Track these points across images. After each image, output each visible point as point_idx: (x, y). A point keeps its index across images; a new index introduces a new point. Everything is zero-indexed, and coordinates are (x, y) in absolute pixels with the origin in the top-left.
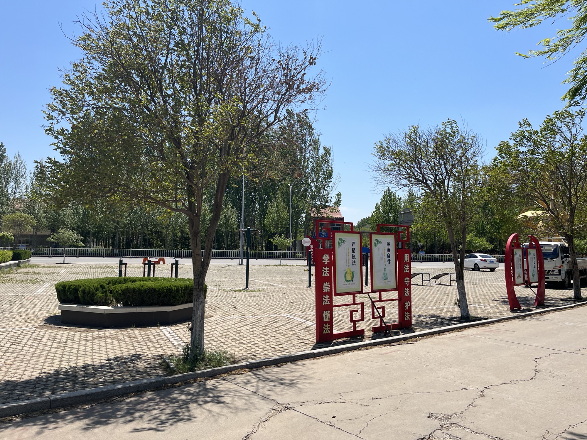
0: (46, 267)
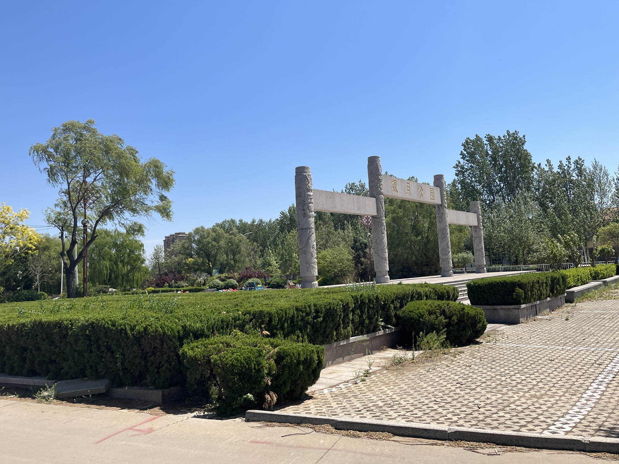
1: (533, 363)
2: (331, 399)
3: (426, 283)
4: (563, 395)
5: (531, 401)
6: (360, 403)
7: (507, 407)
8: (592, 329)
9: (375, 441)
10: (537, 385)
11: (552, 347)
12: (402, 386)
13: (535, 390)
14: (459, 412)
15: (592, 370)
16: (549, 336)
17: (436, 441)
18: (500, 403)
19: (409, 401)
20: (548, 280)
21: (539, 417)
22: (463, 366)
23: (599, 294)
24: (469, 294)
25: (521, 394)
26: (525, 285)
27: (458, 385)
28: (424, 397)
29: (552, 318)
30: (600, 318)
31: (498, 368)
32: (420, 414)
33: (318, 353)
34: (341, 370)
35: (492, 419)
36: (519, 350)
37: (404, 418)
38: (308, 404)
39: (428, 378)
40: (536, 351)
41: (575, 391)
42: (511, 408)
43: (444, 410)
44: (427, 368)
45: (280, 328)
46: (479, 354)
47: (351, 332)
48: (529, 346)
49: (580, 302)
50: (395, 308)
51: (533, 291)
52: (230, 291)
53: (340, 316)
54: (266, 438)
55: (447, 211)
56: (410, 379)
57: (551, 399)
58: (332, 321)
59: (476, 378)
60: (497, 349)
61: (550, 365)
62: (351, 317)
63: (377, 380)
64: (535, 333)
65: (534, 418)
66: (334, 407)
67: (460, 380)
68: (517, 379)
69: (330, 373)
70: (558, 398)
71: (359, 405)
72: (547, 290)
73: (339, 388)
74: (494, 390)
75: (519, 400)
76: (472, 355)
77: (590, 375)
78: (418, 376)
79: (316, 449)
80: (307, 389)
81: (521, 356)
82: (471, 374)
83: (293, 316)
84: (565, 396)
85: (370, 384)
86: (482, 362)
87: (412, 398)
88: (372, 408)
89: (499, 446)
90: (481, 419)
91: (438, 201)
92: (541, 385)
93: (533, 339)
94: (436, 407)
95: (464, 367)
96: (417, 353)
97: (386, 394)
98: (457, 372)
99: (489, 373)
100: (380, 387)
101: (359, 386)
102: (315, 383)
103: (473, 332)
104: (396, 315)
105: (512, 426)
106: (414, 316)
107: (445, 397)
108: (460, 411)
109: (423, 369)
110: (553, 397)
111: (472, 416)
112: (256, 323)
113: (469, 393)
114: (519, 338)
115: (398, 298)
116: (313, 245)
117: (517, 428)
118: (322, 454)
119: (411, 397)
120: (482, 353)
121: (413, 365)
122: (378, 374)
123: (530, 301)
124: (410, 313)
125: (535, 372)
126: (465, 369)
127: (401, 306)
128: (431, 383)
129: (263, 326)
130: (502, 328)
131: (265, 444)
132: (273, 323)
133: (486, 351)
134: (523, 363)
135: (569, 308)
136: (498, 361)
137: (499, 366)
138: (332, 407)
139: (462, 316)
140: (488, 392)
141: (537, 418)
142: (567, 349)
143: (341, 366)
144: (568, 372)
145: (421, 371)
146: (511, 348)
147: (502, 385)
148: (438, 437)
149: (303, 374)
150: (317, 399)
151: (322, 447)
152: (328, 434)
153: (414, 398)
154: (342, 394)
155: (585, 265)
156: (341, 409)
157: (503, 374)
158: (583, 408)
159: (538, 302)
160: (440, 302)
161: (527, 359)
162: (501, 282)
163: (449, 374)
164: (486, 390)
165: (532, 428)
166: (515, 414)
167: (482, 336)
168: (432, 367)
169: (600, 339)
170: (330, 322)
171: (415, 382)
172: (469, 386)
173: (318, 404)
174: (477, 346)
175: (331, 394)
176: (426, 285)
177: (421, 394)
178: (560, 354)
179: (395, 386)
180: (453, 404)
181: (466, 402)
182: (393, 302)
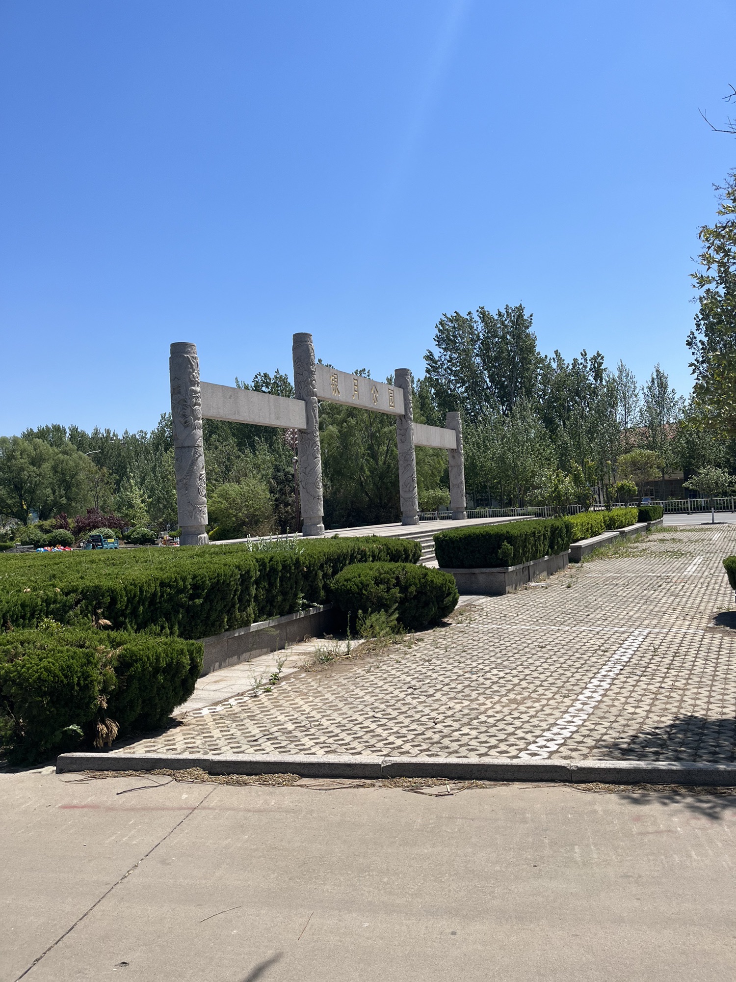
0: (689, 531)
1: (516, 651)
2: (212, 723)
3: (374, 536)
4: (553, 698)
5: (509, 708)
6: (258, 727)
7: (475, 719)
8: (600, 599)
9: (271, 789)
10: (519, 684)
11: (545, 628)
12: (327, 696)
13: (515, 692)
14: (407, 732)
15: (594, 659)
16: (543, 611)
17: (363, 780)
18: (466, 715)
19: (334, 720)
20: (547, 531)
21: (516, 733)
22: (421, 660)
23: (613, 549)
24: (437, 551)
25: (497, 698)
26: (516, 537)
27: (410, 691)
28: (359, 711)
29: (550, 585)
30: (612, 584)
31: (469, 662)
32: (348, 739)
33: (191, 653)
34: (234, 675)
35: (451, 739)
36: (500, 634)
37: (323, 747)
38: (173, 735)
39: (366, 682)
40: (523, 634)
41: (569, 690)
42: (479, 720)
43: (385, 730)
44: (367, 667)
45: (131, 613)
46: (445, 642)
47: (253, 616)
48: (515, 627)
49: (589, 562)
50: (325, 576)
51: (525, 546)
52: (59, 549)
53: (236, 590)
54: (89, 800)
55: (413, 425)
56: (340, 685)
57: (536, 705)
58: (221, 599)
59: (436, 679)
60: (470, 633)
61: (540, 654)
62: (254, 592)
63: (290, 688)
64: (524, 607)
65: (510, 734)
66: (216, 736)
67: (413, 683)
68: (493, 677)
69: (215, 682)
70: (545, 702)
71: (255, 731)
72: (545, 545)
73: (228, 704)
74: (460, 696)
75: (492, 708)
76: (435, 644)
77: (591, 667)
78: (353, 679)
79: (173, 809)
80: (172, 711)
81: (502, 642)
82: (429, 673)
83: (154, 595)
84: (555, 699)
85: (278, 696)
86: (447, 654)
87: (339, 714)
88: (276, 734)
89: (453, 781)
90: (435, 740)
91: (400, 409)
92: (524, 684)
93: (520, 616)
94: (373, 726)
95: (421, 663)
96: (354, 644)
97: (300, 711)
98: (410, 670)
99: (456, 670)
100: (293, 700)
101: (260, 700)
102: (185, 700)
103: (438, 608)
104: (326, 587)
105: (478, 748)
106: (352, 588)
107: (389, 710)
108: (409, 731)
109: (361, 667)
110: (538, 701)
111: (423, 737)
112: (87, 607)
113: (425, 702)
114: (502, 615)
115: (330, 560)
116: (201, 475)
117: (483, 750)
118: (183, 817)
119: (339, 712)
120: (449, 640)
121: (346, 663)
122: (293, 680)
123: (522, 560)
124: (345, 583)
125: (518, 666)
126: (423, 665)
127: (335, 573)
128: (370, 690)
129: (99, 611)
130: (481, 601)
131: (86, 810)
132: (119, 606)
133: (455, 637)
134: (504, 652)
135: (574, 570)
136: (470, 651)
137: (470, 659)
138: (212, 737)
139: (424, 585)
140: (451, 699)
141: (513, 734)
142: (565, 629)
143: (235, 670)
144: (562, 664)
145: (358, 672)
146: (490, 631)
147: (471, 686)
148: (367, 774)
149: (164, 688)
150: (189, 725)
151: (184, 806)
152: (196, 783)
153: (343, 714)
154: (231, 714)
155: (600, 508)
156: (226, 739)
157: (474, 670)
158: (576, 716)
159: (532, 563)
160: (392, 565)
161: (510, 646)
162: (482, 534)
163: (398, 674)
164: (449, 696)
165: (505, 749)
166: (484, 729)
167: (452, 615)
168: (375, 664)
169: (609, 614)
170: (217, 602)
171: (348, 688)
172: (425, 691)
173: (189, 734)
174: (443, 629)
175: (212, 715)
176: (375, 539)
177: (354, 707)
178: (554, 637)
179: (316, 697)
180: (399, 721)
181: (417, 716)
182: (322, 567)
